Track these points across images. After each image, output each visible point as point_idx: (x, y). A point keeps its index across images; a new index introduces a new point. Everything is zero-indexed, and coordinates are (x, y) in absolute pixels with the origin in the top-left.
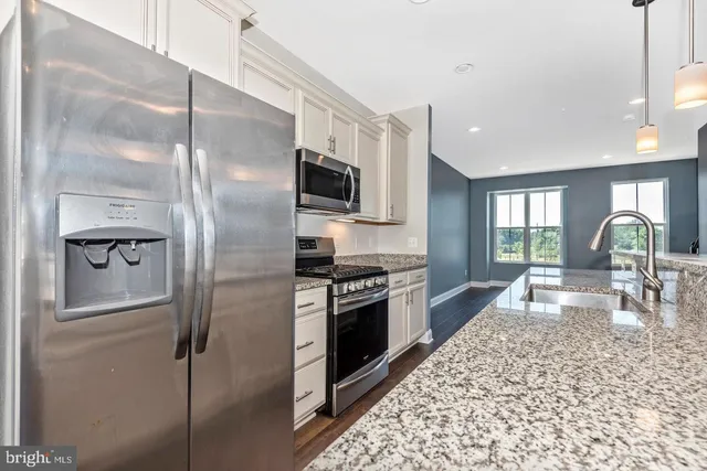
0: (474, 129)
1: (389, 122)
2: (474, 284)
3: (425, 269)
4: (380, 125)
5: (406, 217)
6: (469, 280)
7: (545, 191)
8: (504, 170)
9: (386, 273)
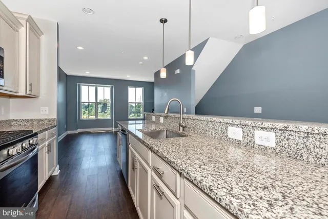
0: (80, 48)
1: (27, 21)
2: (69, 132)
3: (55, 128)
4: (21, 21)
5: (39, 93)
6: (67, 130)
7: (104, 87)
8: (87, 74)
9: (36, 134)
